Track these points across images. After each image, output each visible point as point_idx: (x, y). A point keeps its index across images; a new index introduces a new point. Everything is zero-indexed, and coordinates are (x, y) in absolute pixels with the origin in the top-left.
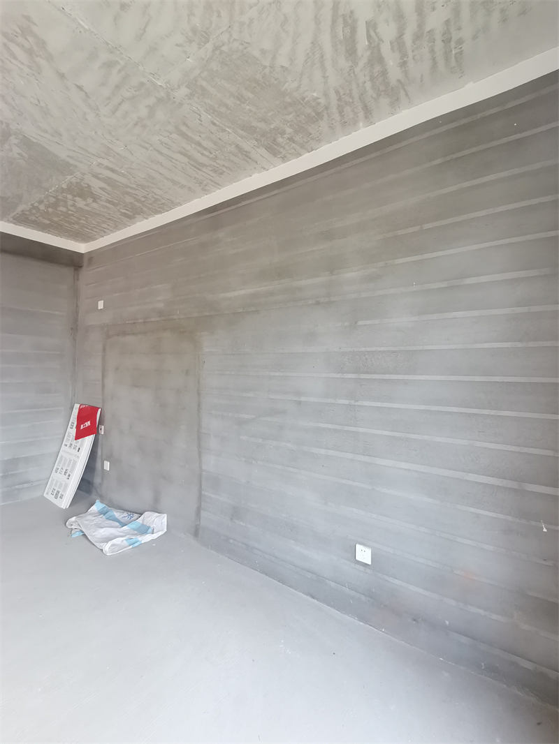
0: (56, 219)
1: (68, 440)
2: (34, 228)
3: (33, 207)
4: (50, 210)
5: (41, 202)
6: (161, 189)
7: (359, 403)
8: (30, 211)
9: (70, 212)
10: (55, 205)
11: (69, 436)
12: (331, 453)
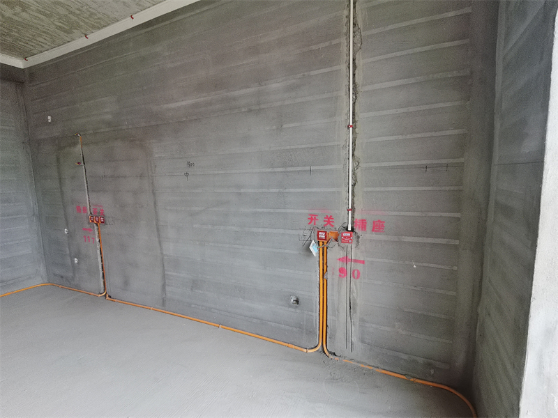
7: (287, 190)
12: (267, 230)
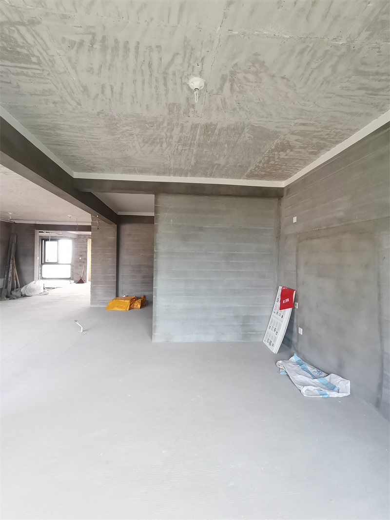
0: (268, 170)
1: (275, 309)
2: (256, 179)
3: (257, 166)
4: (265, 165)
5: (260, 162)
6: (341, 124)
8: (254, 169)
9: (276, 163)
10: (268, 161)
11: (276, 307)
